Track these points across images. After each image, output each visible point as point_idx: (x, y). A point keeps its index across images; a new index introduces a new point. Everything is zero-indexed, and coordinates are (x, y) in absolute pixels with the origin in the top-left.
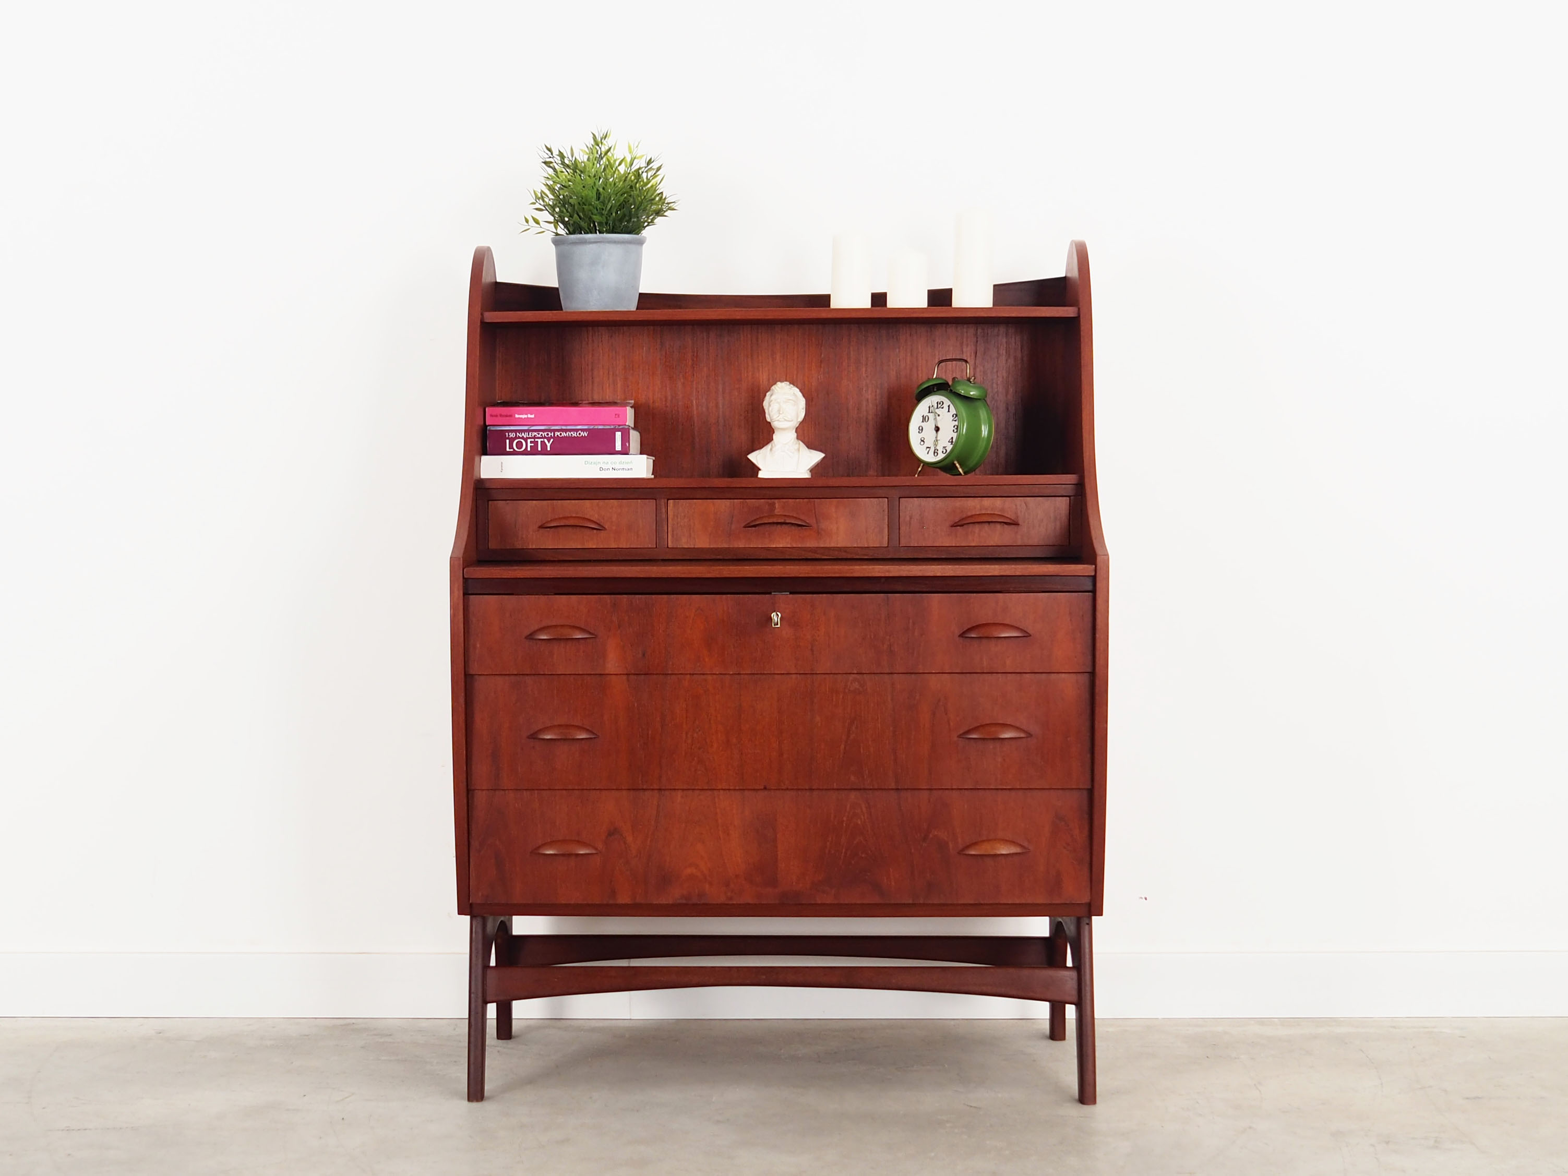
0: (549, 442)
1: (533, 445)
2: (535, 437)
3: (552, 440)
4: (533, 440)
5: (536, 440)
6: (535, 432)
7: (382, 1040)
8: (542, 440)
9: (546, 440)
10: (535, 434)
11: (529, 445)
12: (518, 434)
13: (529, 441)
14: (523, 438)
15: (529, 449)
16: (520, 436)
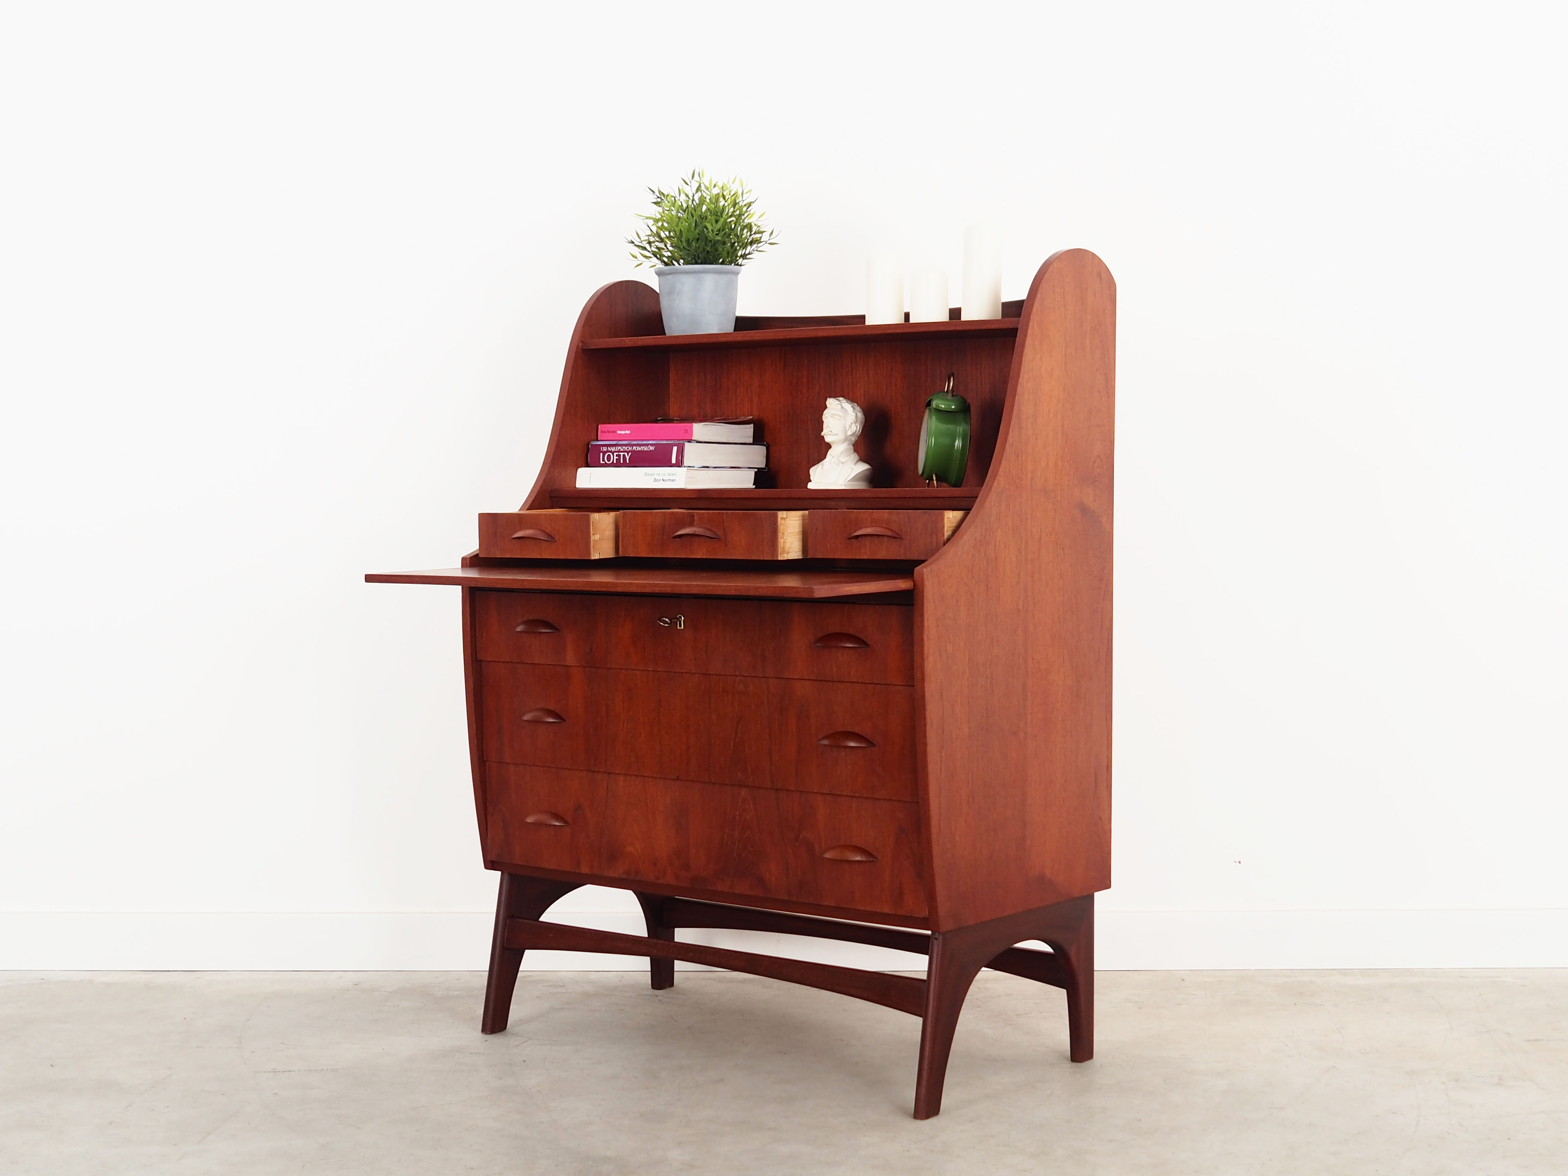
0: (628, 455)
1: (617, 458)
2: (619, 451)
3: (630, 454)
4: (617, 453)
5: (620, 453)
6: (620, 446)
7: (556, 991)
8: (624, 453)
9: (626, 454)
10: (620, 448)
11: (615, 458)
12: (609, 448)
13: (615, 454)
14: (611, 452)
15: (615, 462)
16: (610, 450)
